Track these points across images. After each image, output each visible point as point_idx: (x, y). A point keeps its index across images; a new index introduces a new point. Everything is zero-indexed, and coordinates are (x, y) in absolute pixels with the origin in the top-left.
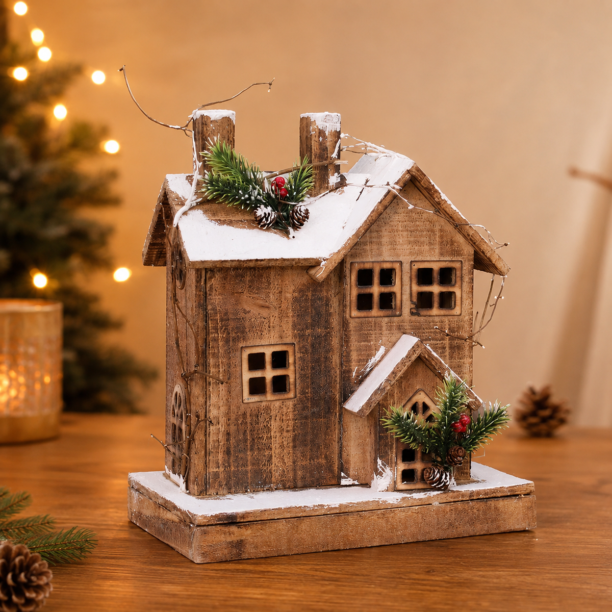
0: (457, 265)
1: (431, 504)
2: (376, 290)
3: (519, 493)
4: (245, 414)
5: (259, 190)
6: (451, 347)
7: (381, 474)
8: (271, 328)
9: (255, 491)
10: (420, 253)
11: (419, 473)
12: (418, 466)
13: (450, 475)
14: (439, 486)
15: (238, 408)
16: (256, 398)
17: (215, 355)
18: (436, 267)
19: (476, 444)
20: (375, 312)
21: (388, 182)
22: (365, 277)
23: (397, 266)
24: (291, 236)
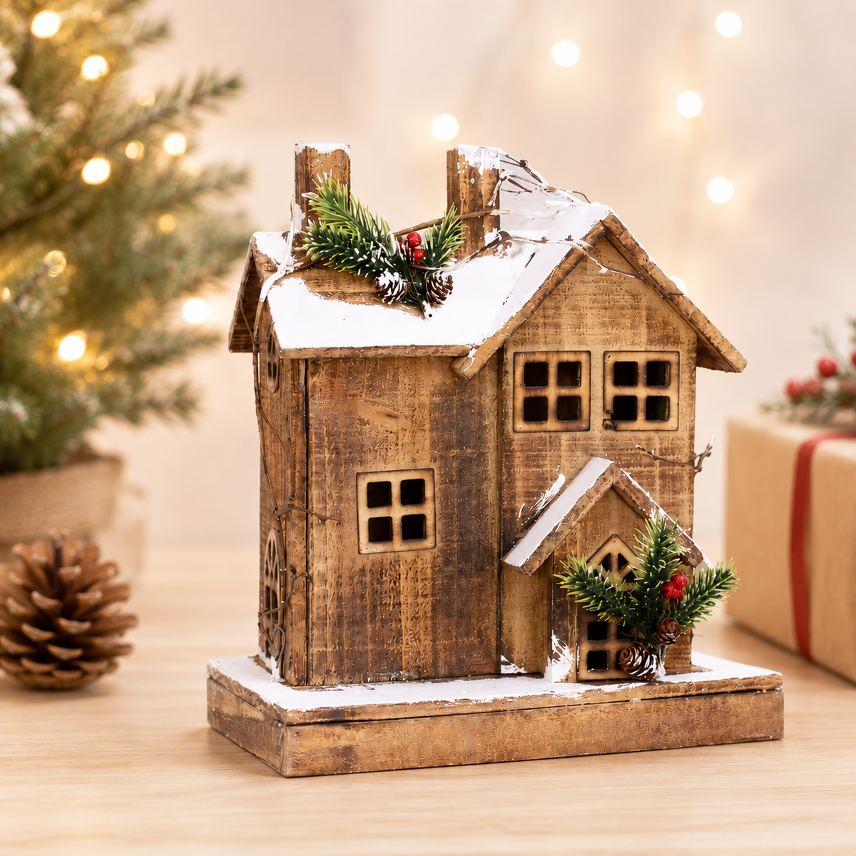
0: (672, 358)
1: (629, 701)
2: (552, 392)
3: (759, 687)
4: (363, 570)
5: (382, 250)
6: (663, 476)
7: (557, 657)
8: (400, 447)
9: (377, 681)
10: (617, 339)
11: (612, 656)
12: (612, 646)
13: (658, 659)
14: (641, 674)
15: (354, 560)
16: (378, 548)
17: (320, 485)
18: (641, 359)
19: (698, 614)
20: (551, 424)
21: (570, 237)
22: (536, 373)
23: (583, 358)
24: (426, 314)
